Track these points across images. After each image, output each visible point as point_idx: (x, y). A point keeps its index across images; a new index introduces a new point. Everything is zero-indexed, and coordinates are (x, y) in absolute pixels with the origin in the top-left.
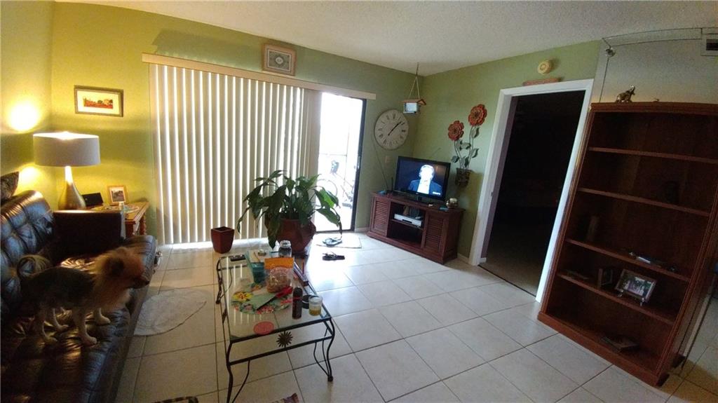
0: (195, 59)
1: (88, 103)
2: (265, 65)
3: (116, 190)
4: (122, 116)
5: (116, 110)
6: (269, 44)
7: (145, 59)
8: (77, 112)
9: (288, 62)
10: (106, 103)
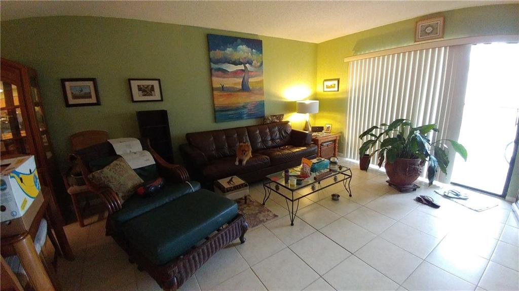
0: (367, 52)
1: (328, 87)
2: (417, 37)
3: (328, 126)
4: (338, 91)
5: (336, 89)
6: (421, 20)
7: (346, 60)
8: (324, 91)
9: (437, 28)
10: (333, 86)
